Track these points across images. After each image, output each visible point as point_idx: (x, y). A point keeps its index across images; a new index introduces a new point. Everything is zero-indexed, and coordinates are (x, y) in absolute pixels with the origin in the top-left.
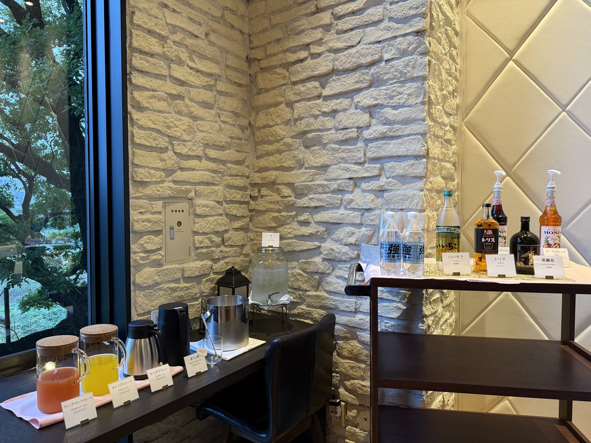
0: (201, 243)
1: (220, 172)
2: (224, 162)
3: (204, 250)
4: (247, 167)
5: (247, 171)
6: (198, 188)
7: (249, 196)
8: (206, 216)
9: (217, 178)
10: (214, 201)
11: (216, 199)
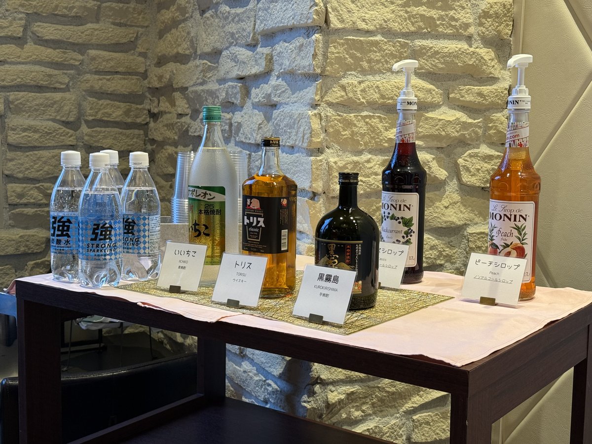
0: (21, 196)
1: (71, 67)
2: (81, 48)
3: (30, 211)
4: (144, 55)
5: (140, 64)
6: (12, 96)
7: (146, 112)
8: (34, 148)
9: (62, 77)
10: (54, 120)
11: (58, 118)
